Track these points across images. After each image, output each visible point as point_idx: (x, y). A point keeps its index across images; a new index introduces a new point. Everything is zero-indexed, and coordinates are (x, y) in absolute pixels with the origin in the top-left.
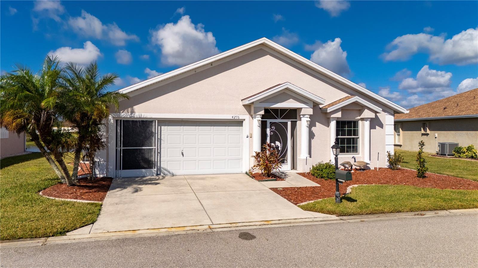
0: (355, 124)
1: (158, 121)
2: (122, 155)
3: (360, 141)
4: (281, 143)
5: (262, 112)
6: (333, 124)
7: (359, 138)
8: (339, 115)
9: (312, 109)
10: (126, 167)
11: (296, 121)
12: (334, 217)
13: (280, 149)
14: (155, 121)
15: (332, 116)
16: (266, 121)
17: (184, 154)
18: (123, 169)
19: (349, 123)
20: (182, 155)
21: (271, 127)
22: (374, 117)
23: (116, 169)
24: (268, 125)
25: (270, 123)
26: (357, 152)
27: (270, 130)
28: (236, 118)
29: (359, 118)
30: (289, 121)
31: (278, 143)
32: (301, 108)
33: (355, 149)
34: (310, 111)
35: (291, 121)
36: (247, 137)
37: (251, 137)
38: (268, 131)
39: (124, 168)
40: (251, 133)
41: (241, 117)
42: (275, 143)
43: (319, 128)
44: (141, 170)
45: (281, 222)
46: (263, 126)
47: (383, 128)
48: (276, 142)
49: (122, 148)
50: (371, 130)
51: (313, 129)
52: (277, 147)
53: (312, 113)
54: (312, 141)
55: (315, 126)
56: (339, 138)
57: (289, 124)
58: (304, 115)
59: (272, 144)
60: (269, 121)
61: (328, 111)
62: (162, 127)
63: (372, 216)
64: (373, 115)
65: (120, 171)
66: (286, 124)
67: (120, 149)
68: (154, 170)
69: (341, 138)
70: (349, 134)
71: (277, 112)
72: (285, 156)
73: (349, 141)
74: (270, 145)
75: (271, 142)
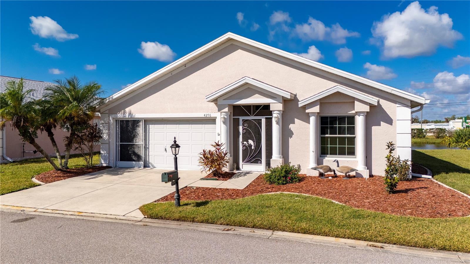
1: (144, 120)
2: (119, 149)
3: (357, 141)
4: (254, 142)
7: (356, 137)
8: (317, 110)
9: (281, 104)
10: (122, 159)
13: (253, 148)
16: (239, 118)
19: (341, 119)
21: (243, 125)
22: (369, 111)
23: (116, 160)
24: (241, 122)
25: (243, 120)
27: (243, 128)
28: (207, 116)
29: (353, 112)
30: (263, 118)
31: (251, 142)
32: (270, 104)
35: (266, 118)
36: (219, 135)
38: (241, 128)
39: (121, 160)
41: (213, 115)
42: (247, 142)
43: (297, 126)
44: (132, 162)
46: (235, 124)
47: (392, 125)
48: (249, 140)
49: (119, 144)
51: (291, 126)
52: (250, 146)
55: (294, 123)
57: (263, 121)
59: (245, 143)
60: (241, 118)
61: (300, 106)
62: (150, 125)
64: (367, 109)
65: (118, 162)
66: (260, 122)
68: (142, 163)
69: (330, 137)
70: (342, 132)
71: (247, 108)
72: (259, 155)
73: (342, 141)
74: (243, 143)
75: (243, 141)
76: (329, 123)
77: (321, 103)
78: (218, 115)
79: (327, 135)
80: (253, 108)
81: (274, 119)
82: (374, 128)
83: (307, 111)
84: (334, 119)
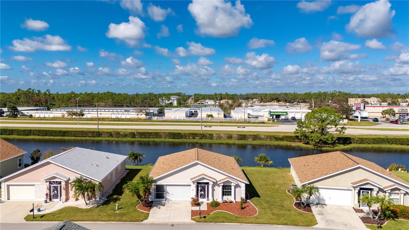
0: (231, 186)
5: (196, 184)
6: (221, 187)
8: (222, 184)
11: (208, 185)
13: (203, 194)
14: (165, 185)
17: (173, 195)
18: (156, 198)
19: (228, 186)
21: (200, 187)
23: (154, 198)
24: (199, 186)
29: (231, 184)
31: (202, 192)
32: (209, 182)
33: (230, 195)
34: (212, 183)
36: (192, 190)
41: (190, 184)
43: (216, 188)
44: (161, 199)
45: (183, 222)
46: (197, 187)
47: (240, 188)
49: (156, 193)
54: (214, 192)
57: (206, 186)
58: (210, 184)
59: (201, 192)
61: (218, 184)
62: (167, 186)
64: (235, 185)
68: (165, 199)
70: (228, 189)
71: (202, 183)
72: (205, 196)
73: (228, 192)
75: (200, 192)
76: (224, 187)
77: (223, 183)
78: (192, 184)
79: (224, 190)
80: (204, 183)
81: (210, 186)
82: (236, 189)
83: (220, 185)
84: (226, 186)
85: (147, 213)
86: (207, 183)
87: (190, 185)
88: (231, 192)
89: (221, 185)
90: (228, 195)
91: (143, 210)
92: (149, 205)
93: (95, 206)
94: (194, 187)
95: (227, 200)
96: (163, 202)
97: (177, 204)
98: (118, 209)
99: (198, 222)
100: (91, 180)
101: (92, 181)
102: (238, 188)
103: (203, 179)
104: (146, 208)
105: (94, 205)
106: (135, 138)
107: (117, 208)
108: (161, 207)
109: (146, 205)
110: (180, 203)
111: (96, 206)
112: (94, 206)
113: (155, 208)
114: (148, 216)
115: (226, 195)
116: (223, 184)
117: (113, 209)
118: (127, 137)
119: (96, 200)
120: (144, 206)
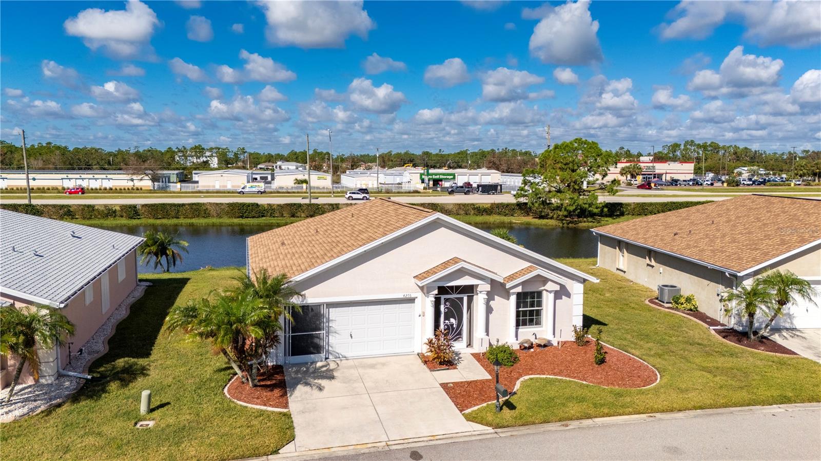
0: (540, 294)
1: (326, 305)
2: (290, 341)
3: (544, 313)
4: (456, 320)
5: (436, 292)
6: (513, 299)
7: (542, 309)
8: (519, 289)
9: (489, 286)
10: (295, 353)
11: (473, 296)
12: (490, 430)
13: (454, 326)
14: (324, 305)
15: (511, 291)
16: (440, 297)
17: (353, 336)
18: (291, 356)
19: (532, 294)
20: (350, 337)
21: (445, 304)
22: (559, 289)
23: (285, 356)
24: (443, 301)
25: (445, 299)
26: (540, 324)
28: (407, 297)
29: (543, 288)
30: (465, 296)
31: (452, 320)
32: (477, 285)
33: (538, 323)
34: (488, 287)
35: (468, 296)
36: (420, 316)
37: (424, 316)
38: (442, 308)
39: (293, 355)
40: (424, 311)
41: (413, 296)
42: (449, 320)
44: (309, 355)
45: (444, 436)
46: (437, 303)
47: (570, 298)
48: (451, 319)
49: (291, 335)
50: (557, 301)
51: (492, 303)
52: (452, 325)
53: (489, 290)
54: (491, 316)
55: (494, 300)
56: (520, 311)
57: (465, 299)
58: (481, 292)
59: (447, 321)
60: (443, 297)
61: (507, 287)
62: (330, 309)
63: (523, 428)
64: (557, 288)
65: (288, 357)
66: (461, 300)
67: (289, 336)
68: (323, 355)
69: (522, 311)
70: (532, 305)
71: (451, 288)
72: (460, 334)
73: (531, 312)
74: (445, 323)
75: (445, 320)
76: (522, 298)
77: (523, 284)
78: (419, 295)
79: (520, 309)
80: (457, 287)
81: (480, 300)
84: (528, 294)
85: (280, 413)
86: (470, 290)
87: (412, 300)
88: (538, 313)
89: (513, 293)
90: (531, 321)
91: (261, 405)
92: (274, 382)
93: (36, 407)
94: (426, 304)
95: (533, 339)
96: (319, 364)
97: (373, 366)
98: (151, 410)
99: (500, 427)
100: (13, 305)
101: (18, 305)
102: (561, 299)
103: (462, 272)
104: (266, 394)
105: (35, 404)
106: (140, 220)
107: (143, 408)
108: (323, 382)
109: (262, 383)
110: (383, 364)
111: (43, 408)
112: (32, 410)
113: (301, 389)
114: (291, 427)
115: (524, 324)
116: (522, 289)
117: (127, 414)
118: (115, 217)
119: (43, 381)
120: (259, 389)
